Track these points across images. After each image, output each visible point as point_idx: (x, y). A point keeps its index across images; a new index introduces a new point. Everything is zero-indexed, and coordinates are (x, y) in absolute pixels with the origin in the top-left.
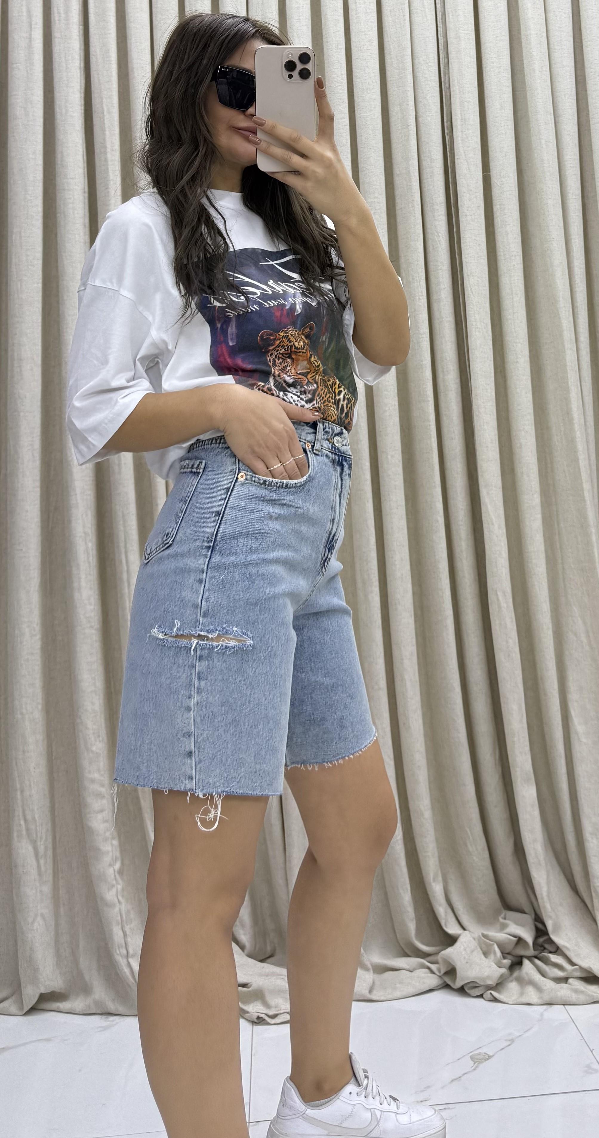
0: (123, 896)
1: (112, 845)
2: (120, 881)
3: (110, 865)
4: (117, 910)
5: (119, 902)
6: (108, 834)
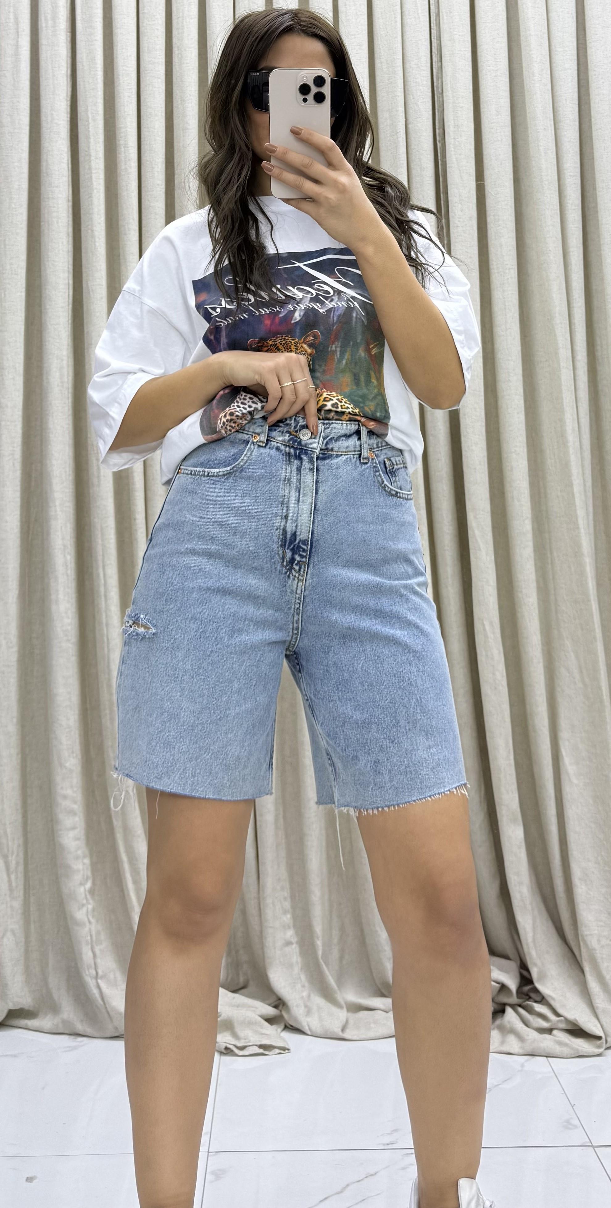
0: (93, 917)
1: (84, 864)
2: (91, 901)
3: (81, 884)
4: (85, 930)
5: (90, 922)
6: (80, 852)
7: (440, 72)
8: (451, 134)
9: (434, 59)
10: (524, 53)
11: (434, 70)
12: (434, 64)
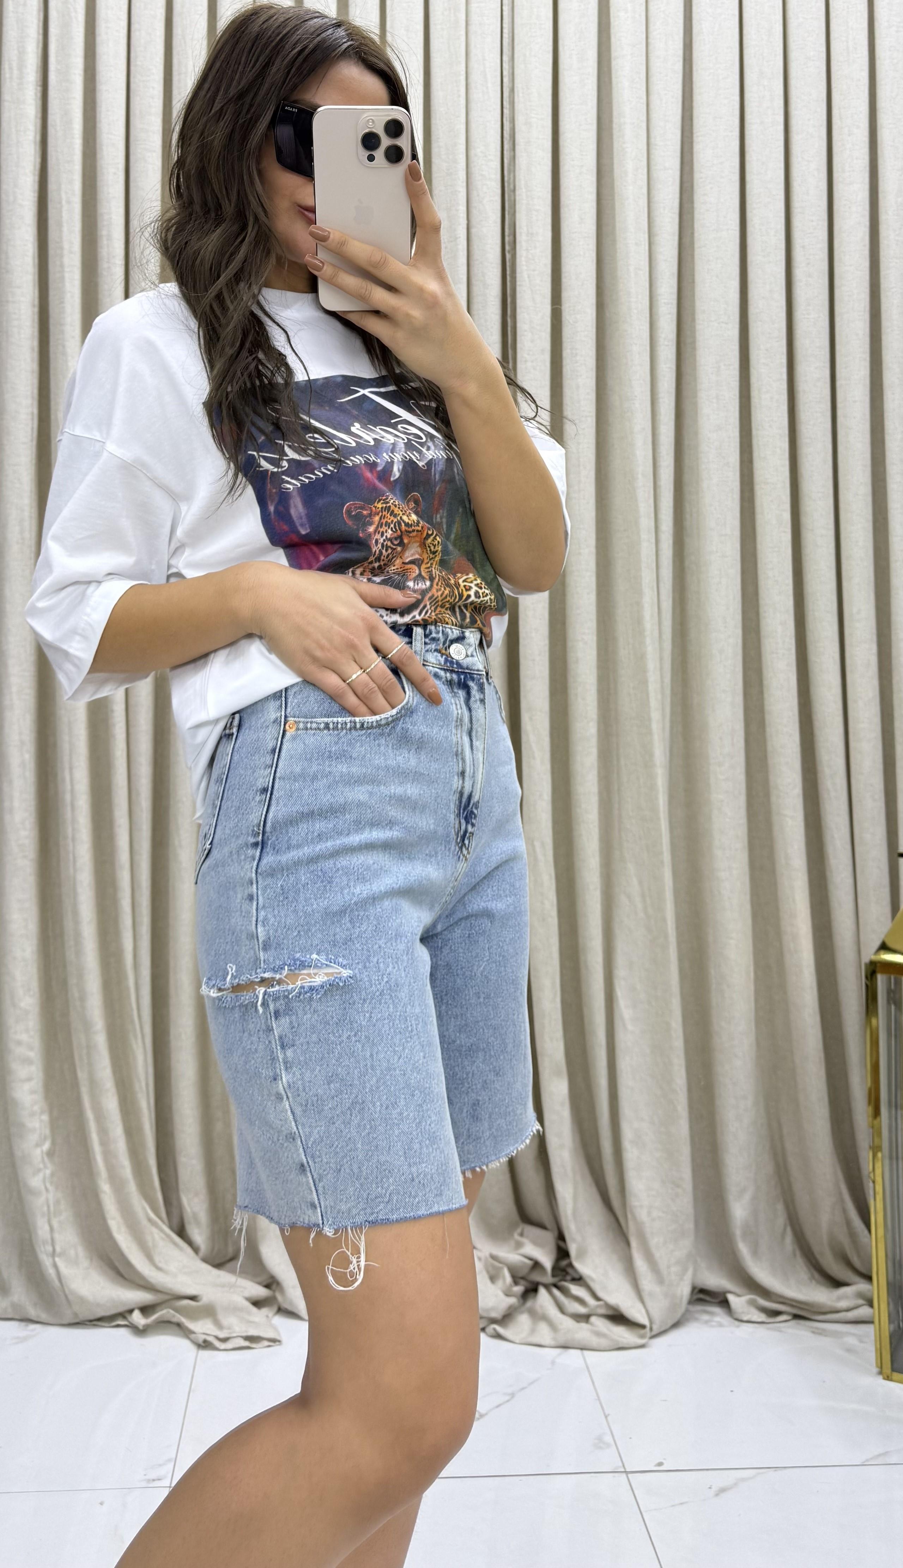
0: (51, 1183)
1: (41, 1121)
2: (49, 1165)
3: (38, 1145)
4: (41, 1200)
5: (47, 1190)
6: (36, 1108)
7: (512, 163)
8: (524, 244)
9: (506, 147)
10: (616, 145)
11: (506, 161)
12: (505, 152)
